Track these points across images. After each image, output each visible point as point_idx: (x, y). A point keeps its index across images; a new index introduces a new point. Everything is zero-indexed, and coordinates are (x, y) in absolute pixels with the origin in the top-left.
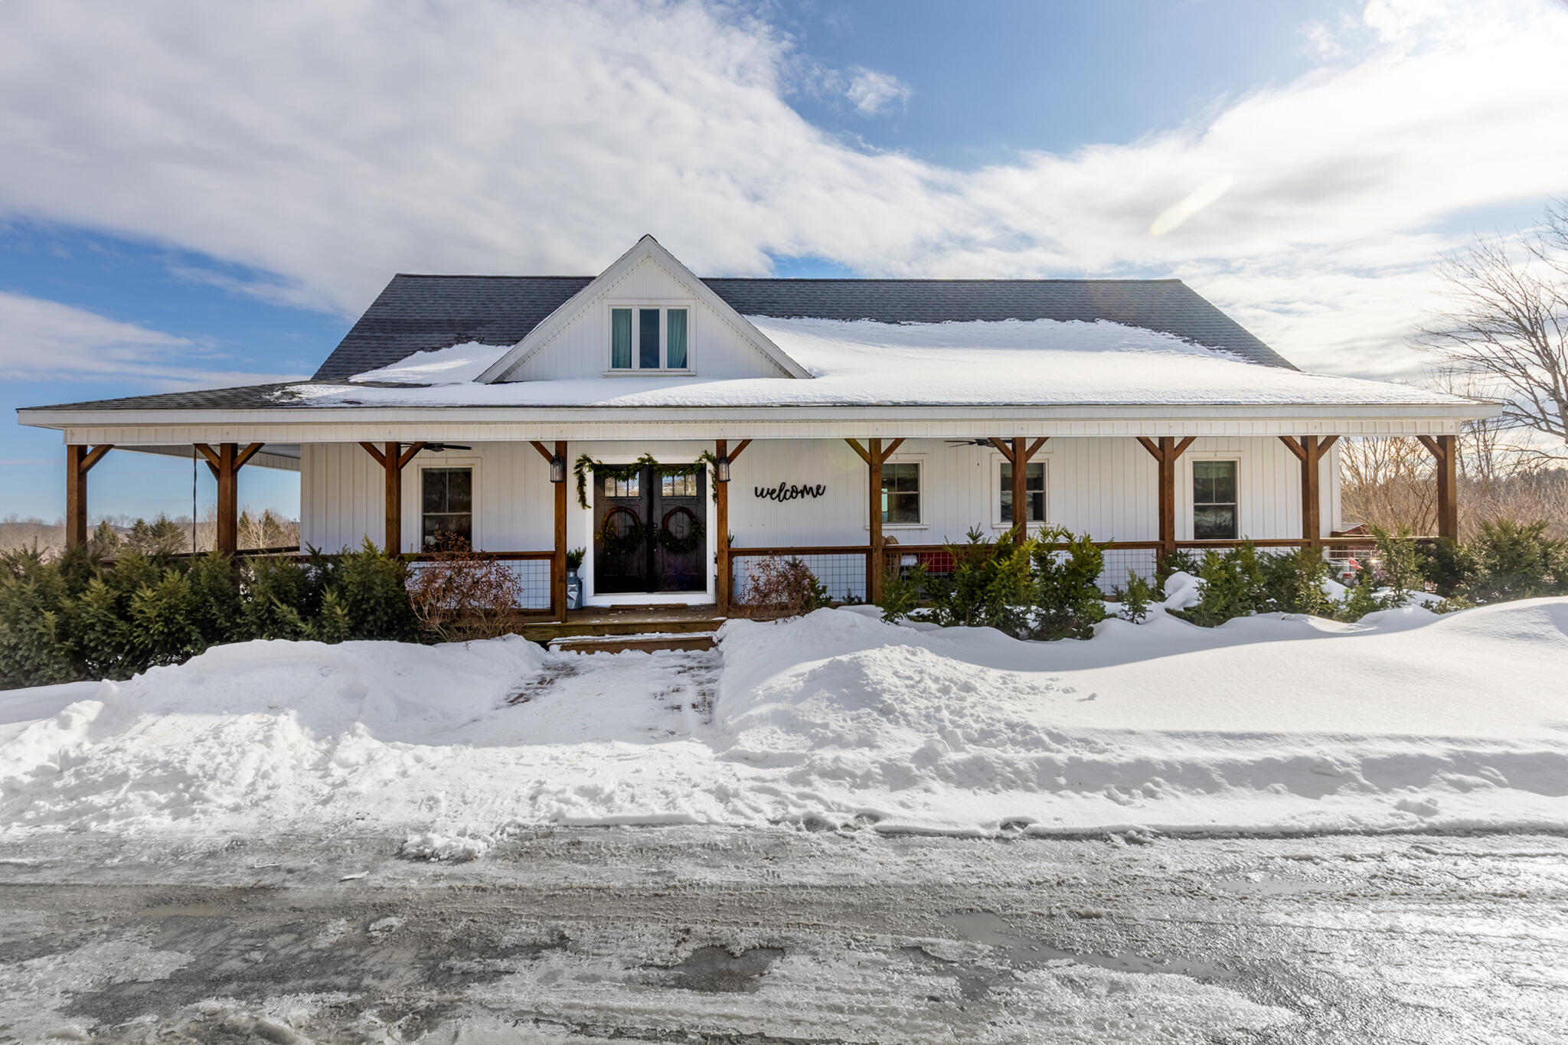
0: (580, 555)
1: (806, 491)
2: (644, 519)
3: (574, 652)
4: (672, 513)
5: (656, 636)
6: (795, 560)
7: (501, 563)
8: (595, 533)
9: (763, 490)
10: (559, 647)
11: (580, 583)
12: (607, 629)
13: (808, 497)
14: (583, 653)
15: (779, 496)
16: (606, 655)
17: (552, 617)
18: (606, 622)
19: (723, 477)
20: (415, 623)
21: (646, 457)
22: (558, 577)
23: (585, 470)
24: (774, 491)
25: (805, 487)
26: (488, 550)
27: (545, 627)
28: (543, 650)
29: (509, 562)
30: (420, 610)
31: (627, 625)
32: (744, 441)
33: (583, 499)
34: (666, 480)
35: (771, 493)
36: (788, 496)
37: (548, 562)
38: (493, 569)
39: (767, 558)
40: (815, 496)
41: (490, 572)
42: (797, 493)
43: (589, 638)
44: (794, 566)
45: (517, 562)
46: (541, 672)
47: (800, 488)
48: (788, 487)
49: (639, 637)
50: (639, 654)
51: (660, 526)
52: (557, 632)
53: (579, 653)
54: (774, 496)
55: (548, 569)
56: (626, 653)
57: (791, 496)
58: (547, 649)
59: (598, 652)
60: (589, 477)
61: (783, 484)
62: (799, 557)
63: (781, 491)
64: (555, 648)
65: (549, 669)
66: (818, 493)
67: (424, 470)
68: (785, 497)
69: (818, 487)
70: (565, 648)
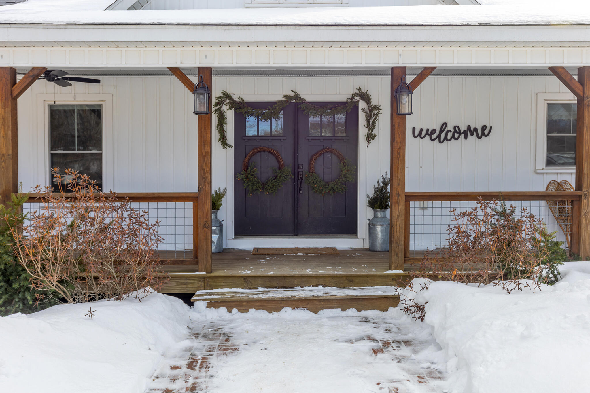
0: (220, 196)
1: (470, 131)
2: (288, 160)
3: (223, 310)
4: (320, 153)
5: (319, 291)
6: (504, 207)
7: (134, 205)
8: (235, 174)
9: (421, 130)
10: (205, 304)
11: (221, 226)
12: (260, 281)
13: (473, 139)
14: (235, 310)
15: (439, 136)
16: (262, 314)
17: (195, 267)
18: (258, 274)
19: (405, 109)
20: (26, 279)
21: (292, 94)
22: (202, 222)
23: (225, 107)
24: (434, 131)
25: (469, 127)
26: (120, 190)
27: (186, 278)
28: (186, 306)
29: (144, 205)
30: (30, 264)
31: (285, 277)
32: (426, 68)
33: (223, 138)
34: (314, 119)
35: (430, 133)
36: (450, 135)
37: (190, 205)
38: (126, 214)
39: (473, 204)
40: (479, 138)
41: (122, 218)
42: (460, 134)
43: (240, 292)
44: (503, 214)
45: (153, 205)
46: (187, 343)
47: (463, 128)
48: (450, 127)
49: (298, 293)
50: (303, 314)
51: (306, 168)
52: (201, 284)
53: (230, 311)
54: (434, 136)
55: (190, 213)
56: (287, 313)
57: (453, 137)
58: (191, 304)
59: (252, 311)
60: (230, 115)
61: (445, 125)
62: (508, 204)
63: (441, 131)
64: (200, 305)
65: (197, 336)
66: (483, 134)
67: (50, 106)
68: (446, 138)
69: (484, 128)
70: (212, 304)
